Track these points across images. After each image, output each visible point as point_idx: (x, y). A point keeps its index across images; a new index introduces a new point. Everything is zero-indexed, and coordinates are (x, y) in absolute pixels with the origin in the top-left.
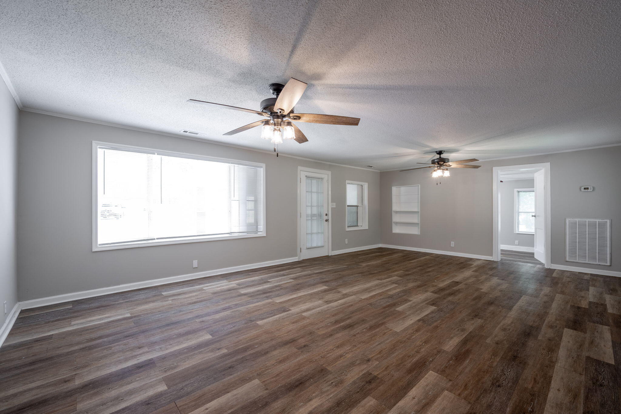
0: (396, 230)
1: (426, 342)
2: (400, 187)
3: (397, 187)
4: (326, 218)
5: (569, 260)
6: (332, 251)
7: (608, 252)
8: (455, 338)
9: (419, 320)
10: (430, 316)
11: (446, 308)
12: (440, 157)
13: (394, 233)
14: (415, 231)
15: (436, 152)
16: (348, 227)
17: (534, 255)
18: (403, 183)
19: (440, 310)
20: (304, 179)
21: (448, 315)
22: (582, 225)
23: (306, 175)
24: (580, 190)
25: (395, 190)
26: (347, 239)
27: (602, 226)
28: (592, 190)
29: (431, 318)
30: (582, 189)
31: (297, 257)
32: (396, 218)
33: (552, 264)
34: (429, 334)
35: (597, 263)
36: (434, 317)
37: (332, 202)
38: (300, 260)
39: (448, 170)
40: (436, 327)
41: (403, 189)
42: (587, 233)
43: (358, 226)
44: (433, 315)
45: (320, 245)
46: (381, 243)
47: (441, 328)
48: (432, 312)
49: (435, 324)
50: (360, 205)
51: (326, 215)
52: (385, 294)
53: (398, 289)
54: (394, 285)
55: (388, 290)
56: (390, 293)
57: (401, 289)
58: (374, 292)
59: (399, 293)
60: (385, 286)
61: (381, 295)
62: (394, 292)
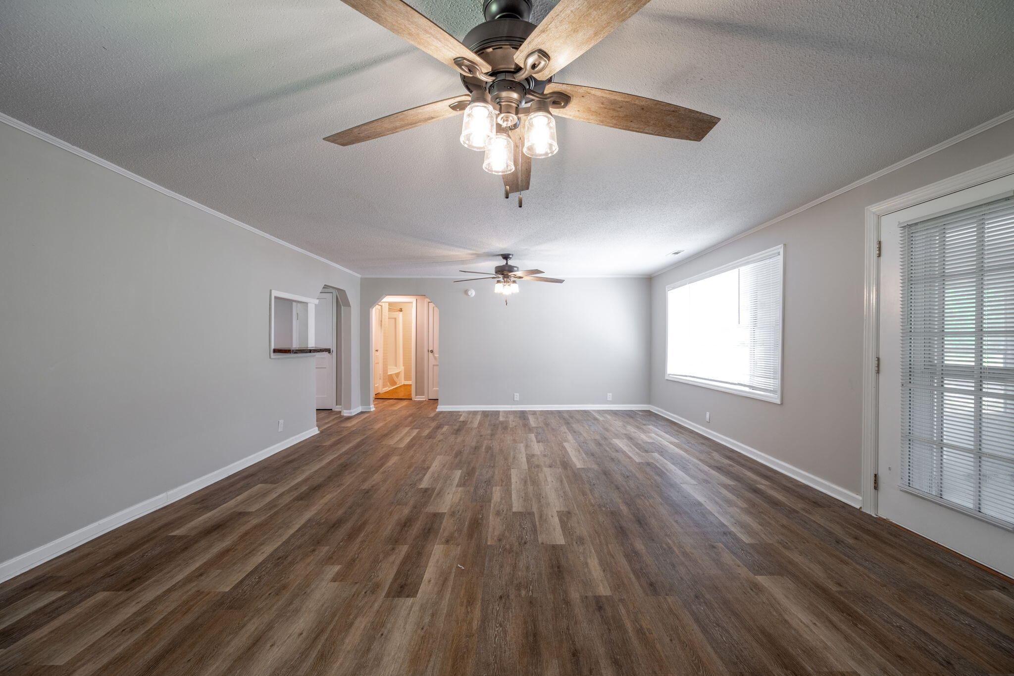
1: (413, 456)
8: (391, 464)
9: (428, 468)
10: (421, 475)
11: (406, 491)
19: (413, 485)
21: (402, 482)
29: (419, 473)
34: (413, 461)
36: (416, 476)
40: (409, 467)
44: (418, 477)
47: (405, 468)
48: (421, 479)
49: (412, 470)
52: (501, 485)
53: (500, 501)
54: (520, 509)
55: (508, 492)
56: (498, 488)
57: (497, 502)
58: (518, 482)
59: (486, 492)
60: (526, 499)
61: (501, 480)
62: (497, 492)
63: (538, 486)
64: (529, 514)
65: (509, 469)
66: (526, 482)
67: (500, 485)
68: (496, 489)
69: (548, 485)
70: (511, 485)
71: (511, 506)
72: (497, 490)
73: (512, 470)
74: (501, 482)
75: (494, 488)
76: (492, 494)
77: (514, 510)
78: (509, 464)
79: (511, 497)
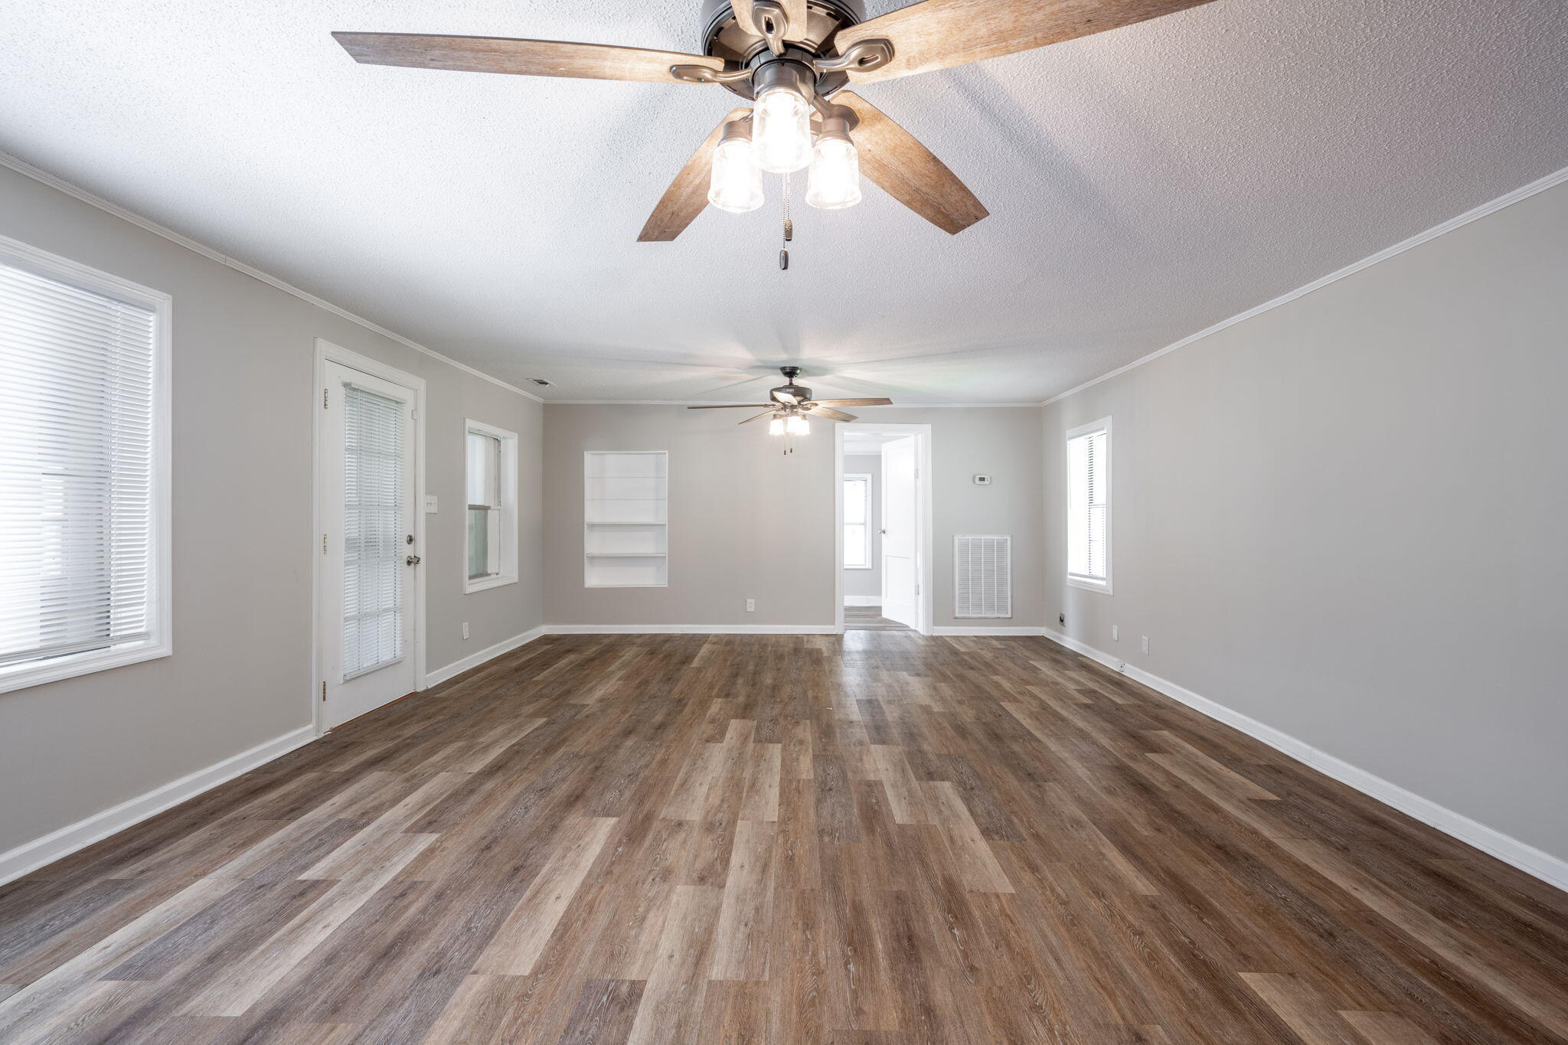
0: (595, 578)
2: (604, 454)
3: (593, 454)
4: (408, 551)
5: (960, 616)
6: (427, 673)
7: (1009, 594)
10: (979, 811)
12: (791, 384)
13: (587, 588)
14: (648, 578)
15: (783, 369)
16: (471, 578)
17: (881, 611)
18: (619, 445)
19: (967, 787)
20: (338, 395)
22: (989, 546)
23: (347, 381)
24: (974, 481)
25: (591, 460)
26: (467, 623)
27: (1001, 546)
28: (988, 483)
30: (977, 480)
31: (310, 726)
32: (593, 545)
33: (935, 627)
35: (996, 615)
36: (988, 810)
37: (427, 493)
38: (322, 735)
39: (806, 419)
41: (613, 461)
42: (983, 560)
43: (489, 575)
44: (979, 805)
45: (386, 657)
46: (545, 622)
48: (966, 800)
50: (492, 505)
51: (410, 540)
52: (799, 781)
53: (799, 756)
54: (771, 746)
55: (788, 769)
56: (804, 776)
57: (804, 754)
58: (767, 786)
59: (824, 770)
60: (759, 758)
61: (799, 792)
62: (806, 769)
63: (732, 777)
64: (760, 741)
65: (784, 821)
66: (753, 785)
67: (801, 783)
68: (807, 776)
69: (713, 778)
70: (781, 782)
71: (783, 750)
72: (805, 774)
73: (776, 820)
74: (800, 788)
75: (812, 777)
76: (814, 767)
77: (780, 745)
78: (781, 840)
79: (783, 761)
